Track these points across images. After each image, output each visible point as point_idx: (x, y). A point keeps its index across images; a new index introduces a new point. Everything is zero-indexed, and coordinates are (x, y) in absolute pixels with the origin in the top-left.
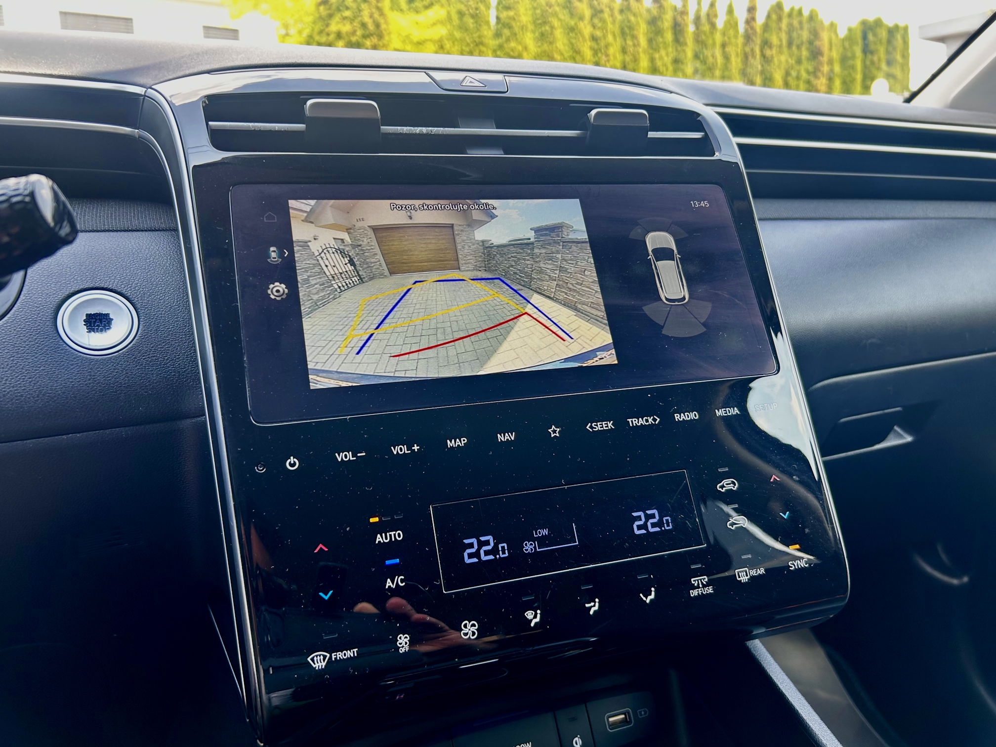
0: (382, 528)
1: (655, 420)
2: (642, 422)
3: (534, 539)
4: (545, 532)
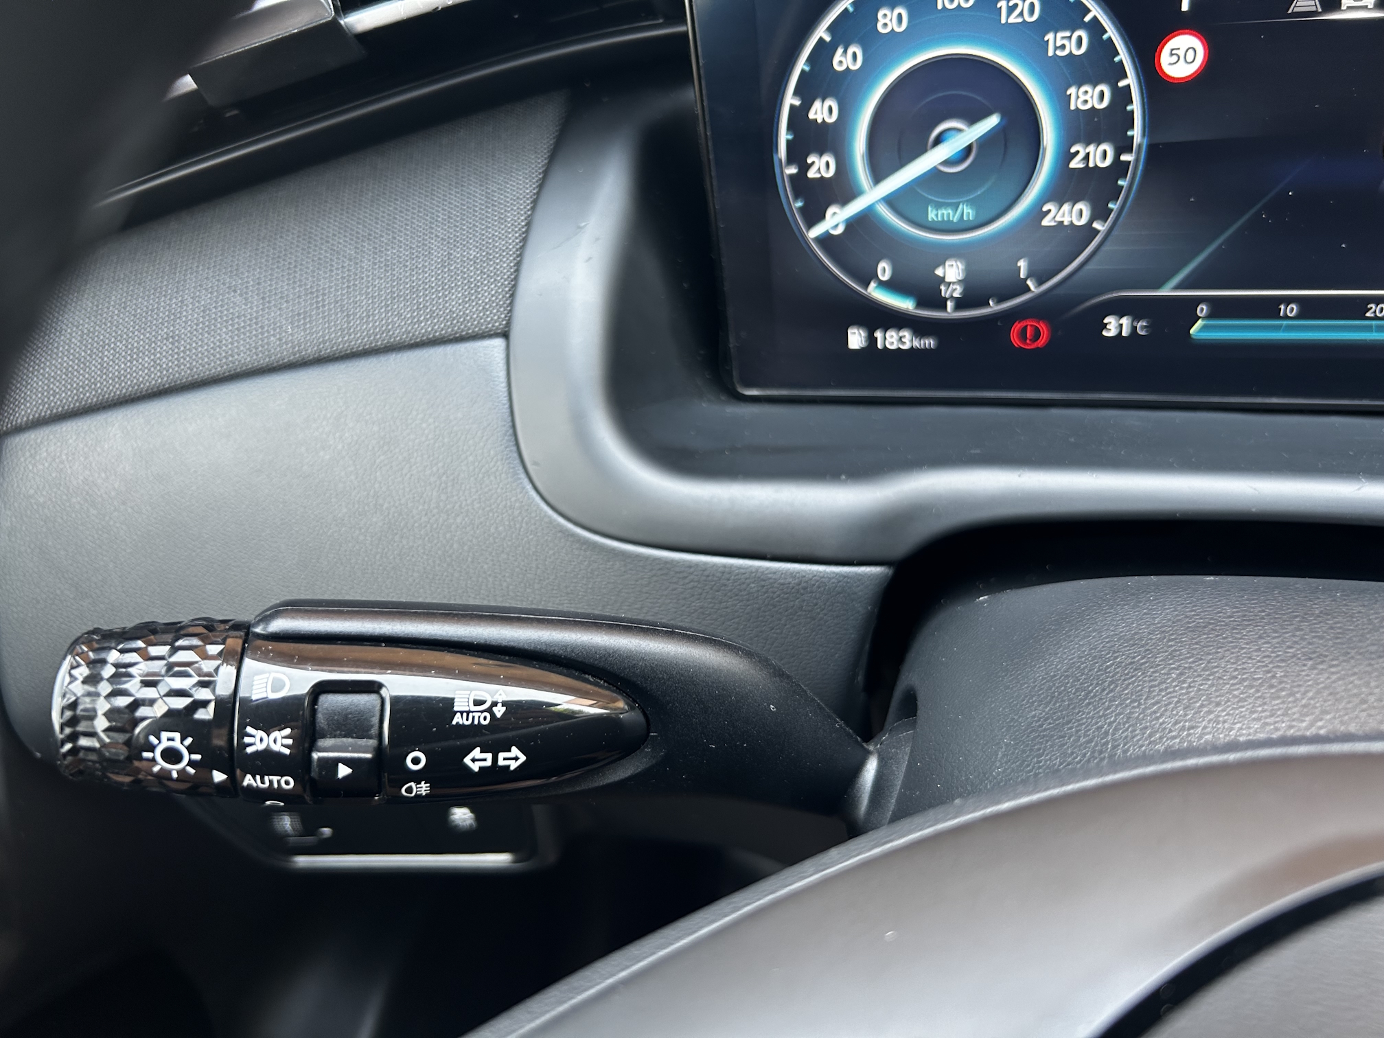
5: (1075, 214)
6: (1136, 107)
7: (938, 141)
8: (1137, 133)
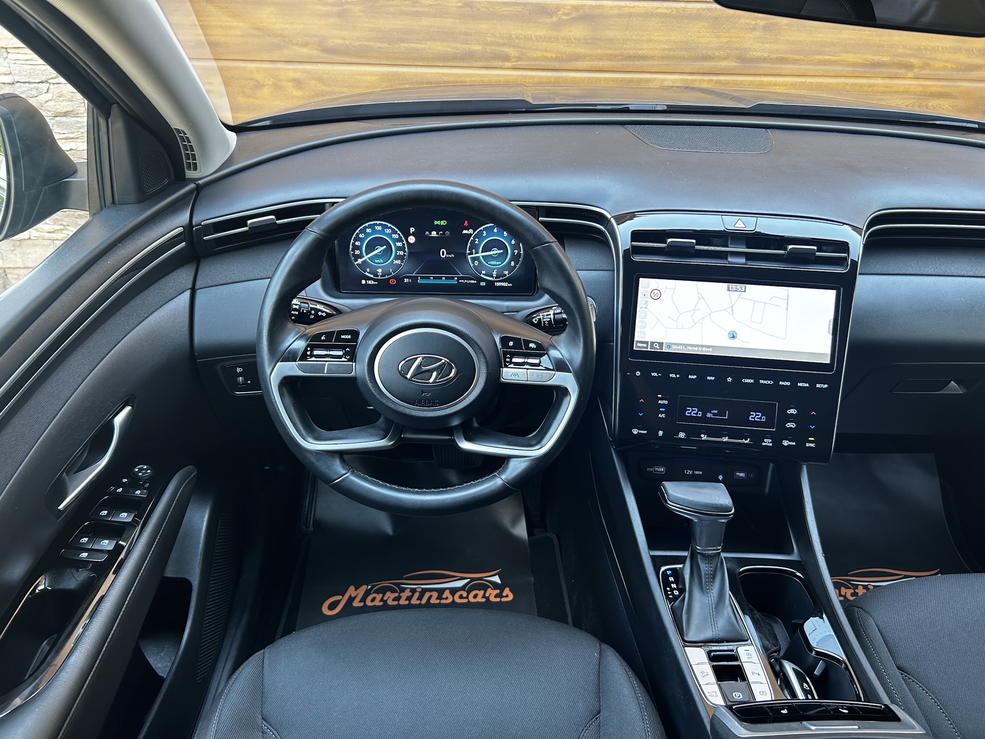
0: (661, 399)
1: (771, 382)
2: (765, 382)
3: (711, 413)
4: (716, 412)
5: (398, 262)
6: (406, 246)
7: (376, 249)
8: (406, 250)
